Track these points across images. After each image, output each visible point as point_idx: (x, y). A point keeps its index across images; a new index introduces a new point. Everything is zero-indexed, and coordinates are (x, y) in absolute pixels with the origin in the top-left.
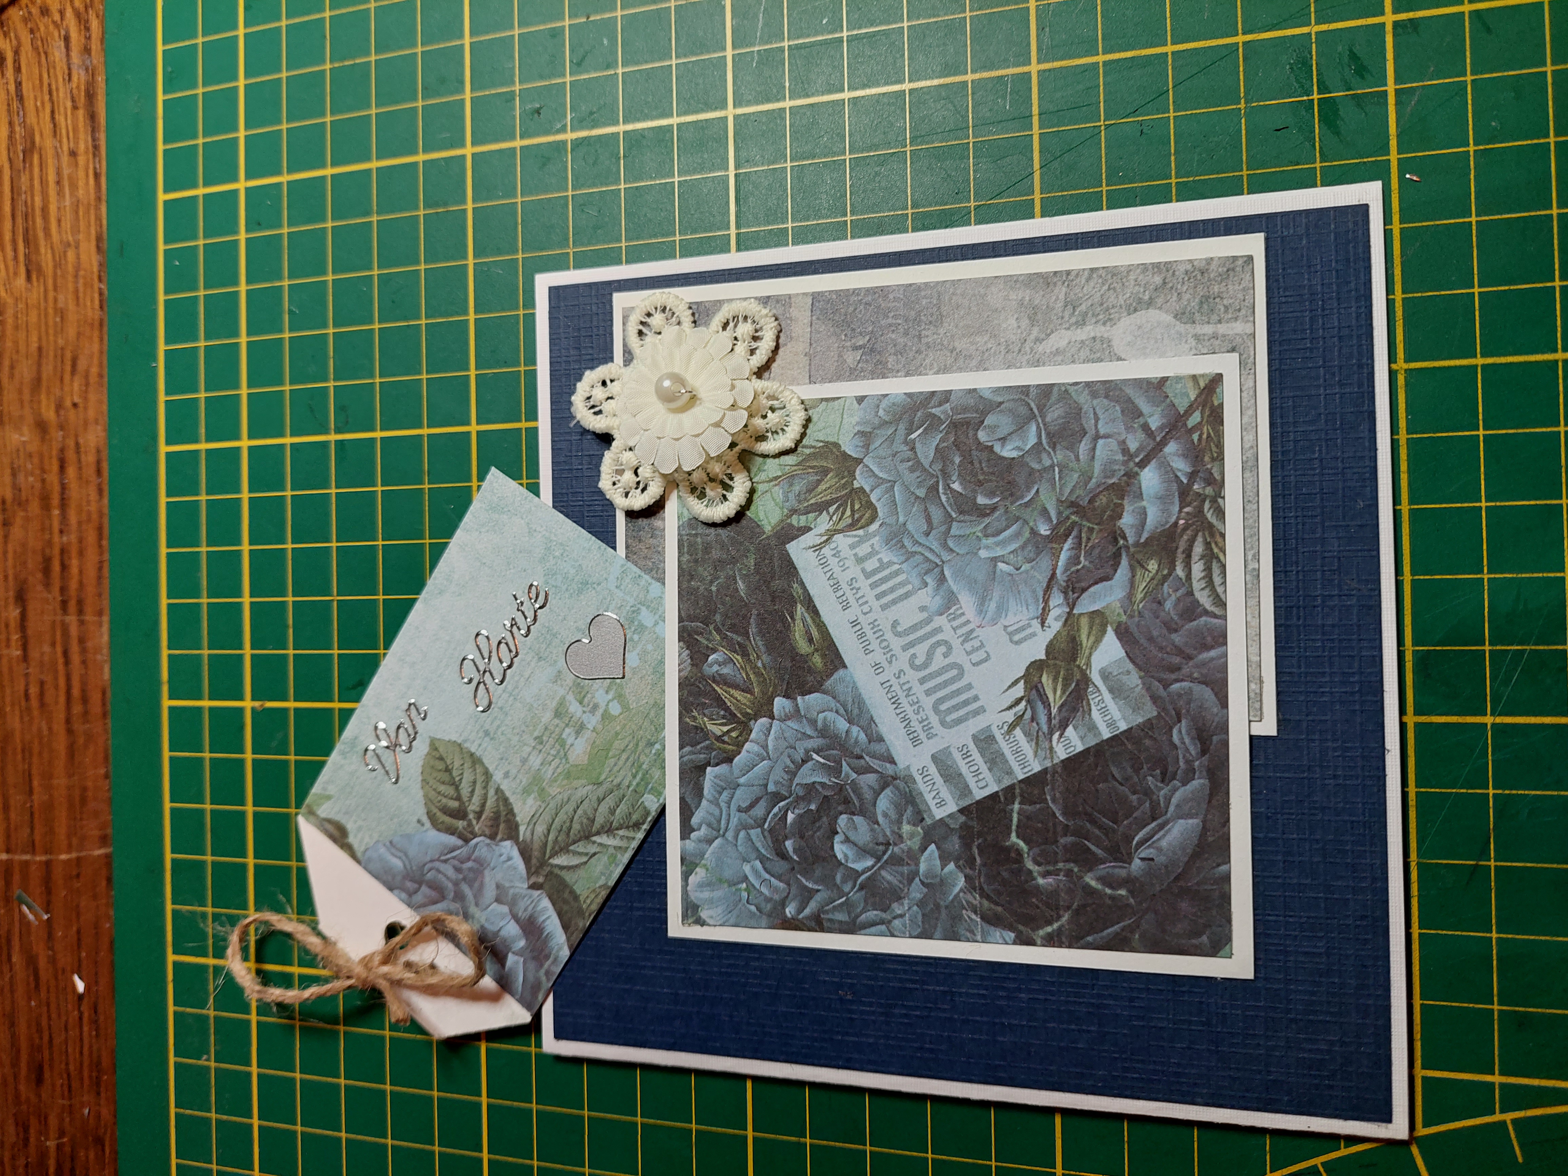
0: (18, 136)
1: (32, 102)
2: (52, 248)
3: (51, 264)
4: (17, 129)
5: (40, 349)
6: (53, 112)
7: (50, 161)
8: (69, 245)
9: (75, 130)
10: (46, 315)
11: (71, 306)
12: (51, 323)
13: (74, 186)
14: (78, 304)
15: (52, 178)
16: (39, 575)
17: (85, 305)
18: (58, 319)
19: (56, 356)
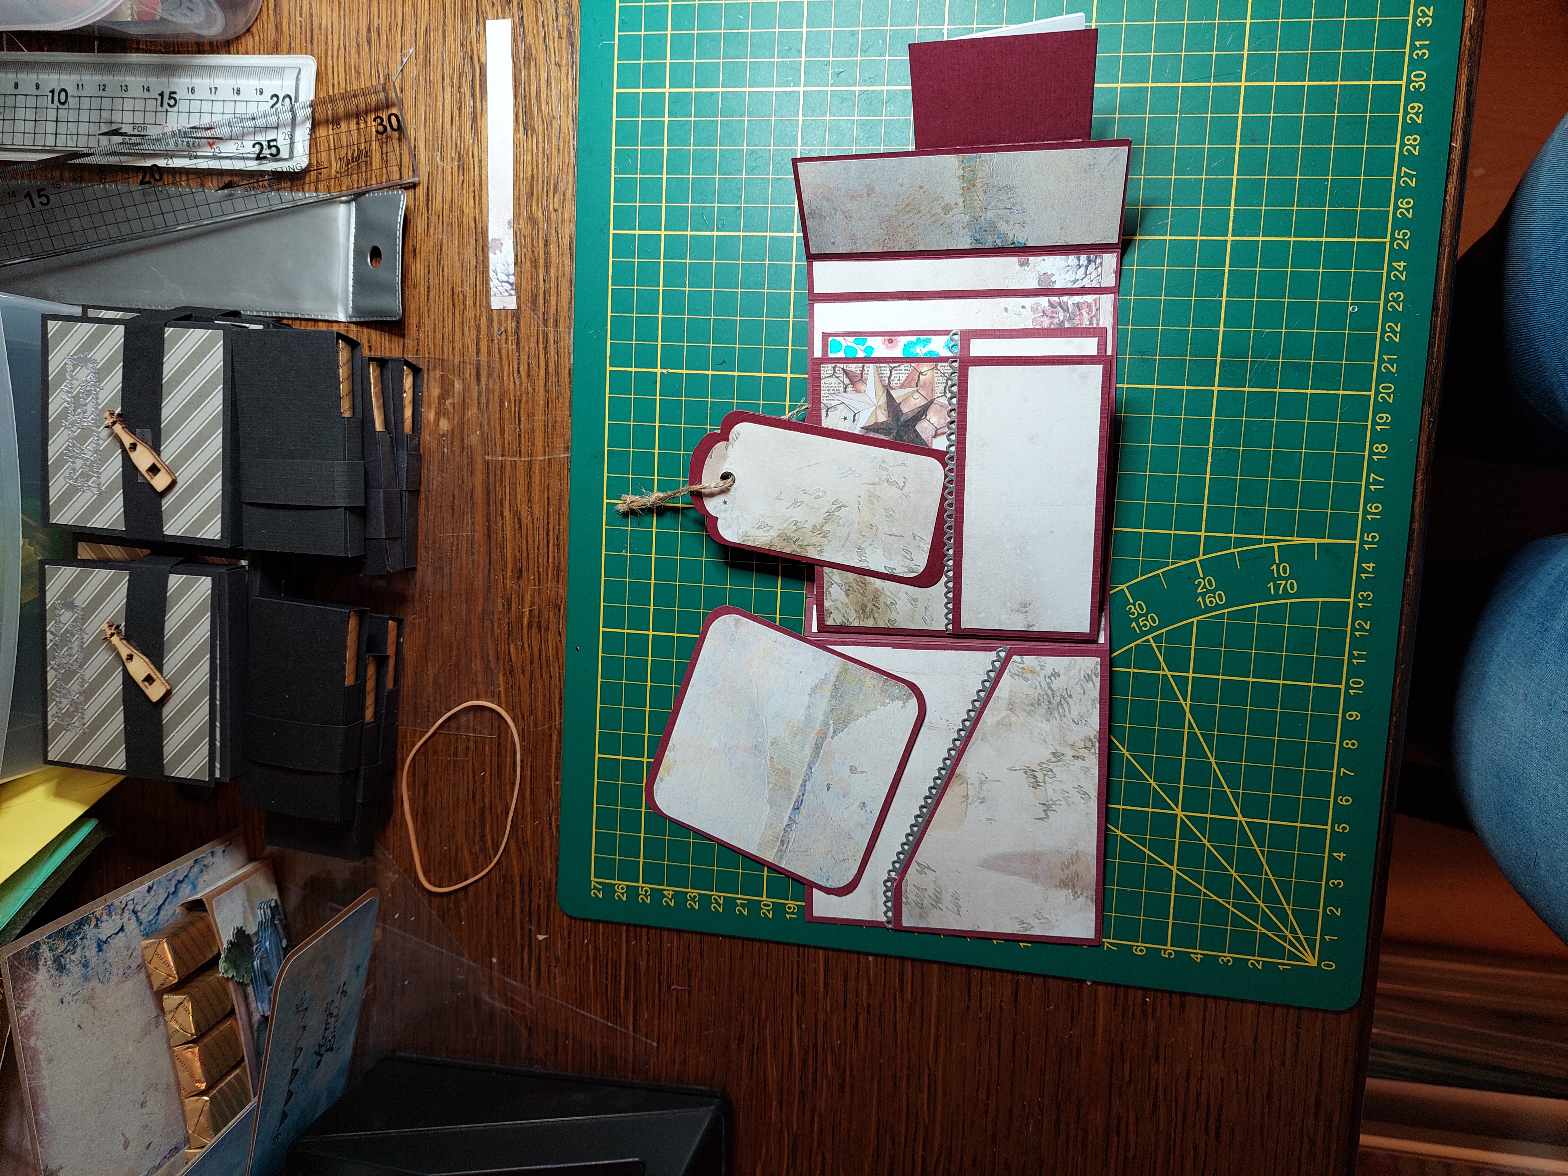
0: (520, 49)
1: (530, 30)
2: (542, 118)
3: (541, 128)
4: (520, 44)
5: (533, 176)
6: (545, 38)
7: (542, 67)
8: (554, 117)
9: (560, 50)
10: (538, 156)
11: (555, 153)
12: (540, 161)
13: (559, 81)
14: (559, 152)
15: (543, 76)
16: (529, 305)
17: (564, 153)
18: (545, 160)
19: (543, 181)
